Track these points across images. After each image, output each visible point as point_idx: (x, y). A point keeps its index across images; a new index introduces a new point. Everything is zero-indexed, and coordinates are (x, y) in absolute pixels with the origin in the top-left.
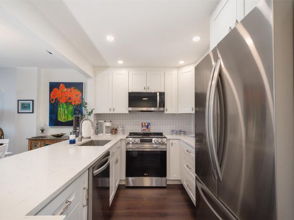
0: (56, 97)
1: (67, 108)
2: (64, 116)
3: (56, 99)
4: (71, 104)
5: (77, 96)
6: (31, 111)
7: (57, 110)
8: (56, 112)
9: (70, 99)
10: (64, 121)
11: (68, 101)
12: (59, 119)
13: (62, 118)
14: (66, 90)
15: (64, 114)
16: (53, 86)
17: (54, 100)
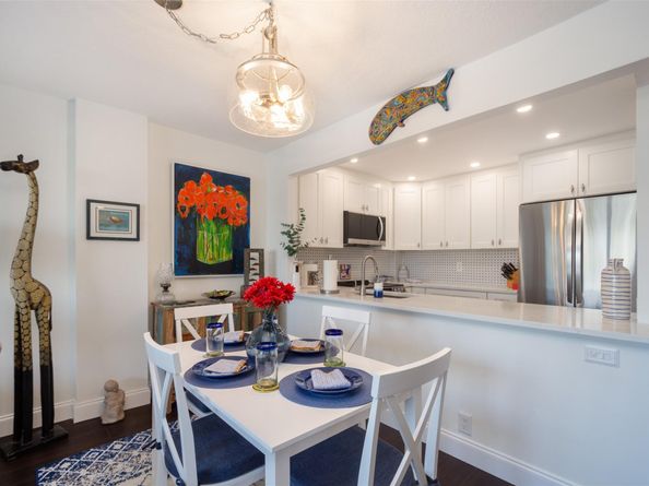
0: (192, 204)
1: (218, 231)
2: (210, 250)
3: (192, 209)
4: (227, 223)
5: (238, 205)
6: (134, 236)
7: (196, 237)
8: (192, 239)
9: (224, 211)
10: (210, 263)
11: (220, 215)
12: (201, 258)
13: (206, 256)
14: (215, 190)
15: (212, 245)
16: (185, 176)
17: (187, 211)
